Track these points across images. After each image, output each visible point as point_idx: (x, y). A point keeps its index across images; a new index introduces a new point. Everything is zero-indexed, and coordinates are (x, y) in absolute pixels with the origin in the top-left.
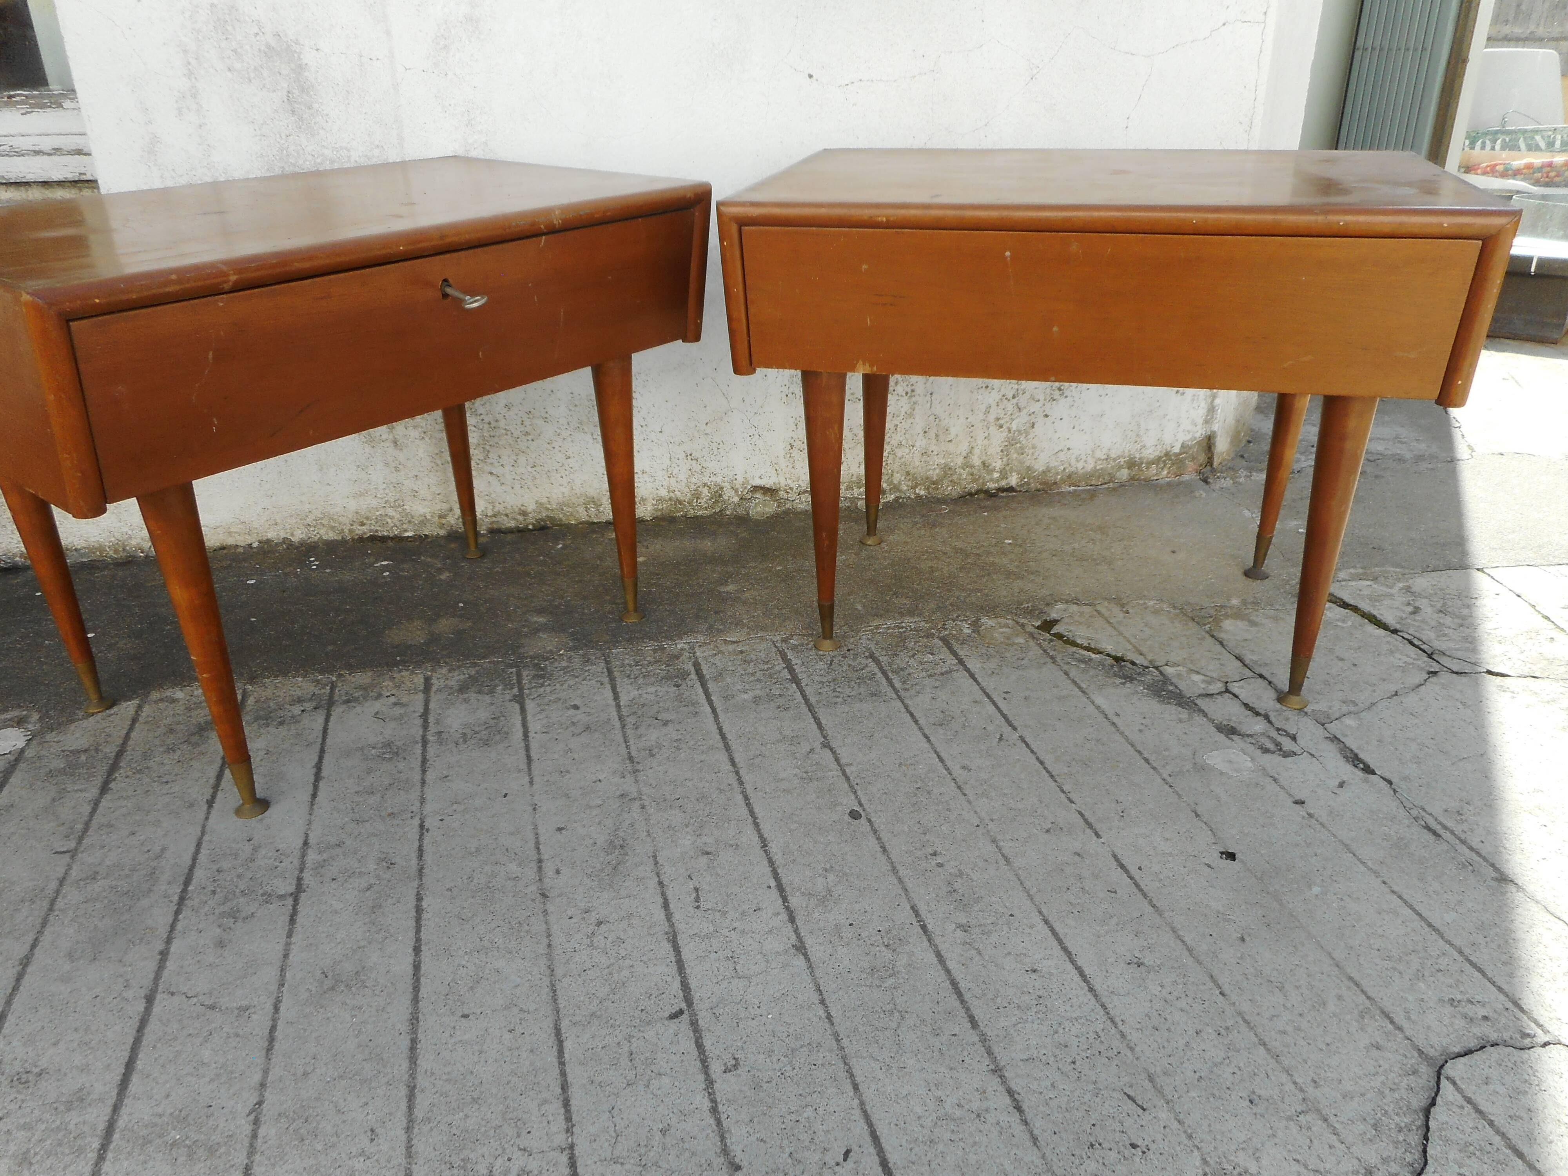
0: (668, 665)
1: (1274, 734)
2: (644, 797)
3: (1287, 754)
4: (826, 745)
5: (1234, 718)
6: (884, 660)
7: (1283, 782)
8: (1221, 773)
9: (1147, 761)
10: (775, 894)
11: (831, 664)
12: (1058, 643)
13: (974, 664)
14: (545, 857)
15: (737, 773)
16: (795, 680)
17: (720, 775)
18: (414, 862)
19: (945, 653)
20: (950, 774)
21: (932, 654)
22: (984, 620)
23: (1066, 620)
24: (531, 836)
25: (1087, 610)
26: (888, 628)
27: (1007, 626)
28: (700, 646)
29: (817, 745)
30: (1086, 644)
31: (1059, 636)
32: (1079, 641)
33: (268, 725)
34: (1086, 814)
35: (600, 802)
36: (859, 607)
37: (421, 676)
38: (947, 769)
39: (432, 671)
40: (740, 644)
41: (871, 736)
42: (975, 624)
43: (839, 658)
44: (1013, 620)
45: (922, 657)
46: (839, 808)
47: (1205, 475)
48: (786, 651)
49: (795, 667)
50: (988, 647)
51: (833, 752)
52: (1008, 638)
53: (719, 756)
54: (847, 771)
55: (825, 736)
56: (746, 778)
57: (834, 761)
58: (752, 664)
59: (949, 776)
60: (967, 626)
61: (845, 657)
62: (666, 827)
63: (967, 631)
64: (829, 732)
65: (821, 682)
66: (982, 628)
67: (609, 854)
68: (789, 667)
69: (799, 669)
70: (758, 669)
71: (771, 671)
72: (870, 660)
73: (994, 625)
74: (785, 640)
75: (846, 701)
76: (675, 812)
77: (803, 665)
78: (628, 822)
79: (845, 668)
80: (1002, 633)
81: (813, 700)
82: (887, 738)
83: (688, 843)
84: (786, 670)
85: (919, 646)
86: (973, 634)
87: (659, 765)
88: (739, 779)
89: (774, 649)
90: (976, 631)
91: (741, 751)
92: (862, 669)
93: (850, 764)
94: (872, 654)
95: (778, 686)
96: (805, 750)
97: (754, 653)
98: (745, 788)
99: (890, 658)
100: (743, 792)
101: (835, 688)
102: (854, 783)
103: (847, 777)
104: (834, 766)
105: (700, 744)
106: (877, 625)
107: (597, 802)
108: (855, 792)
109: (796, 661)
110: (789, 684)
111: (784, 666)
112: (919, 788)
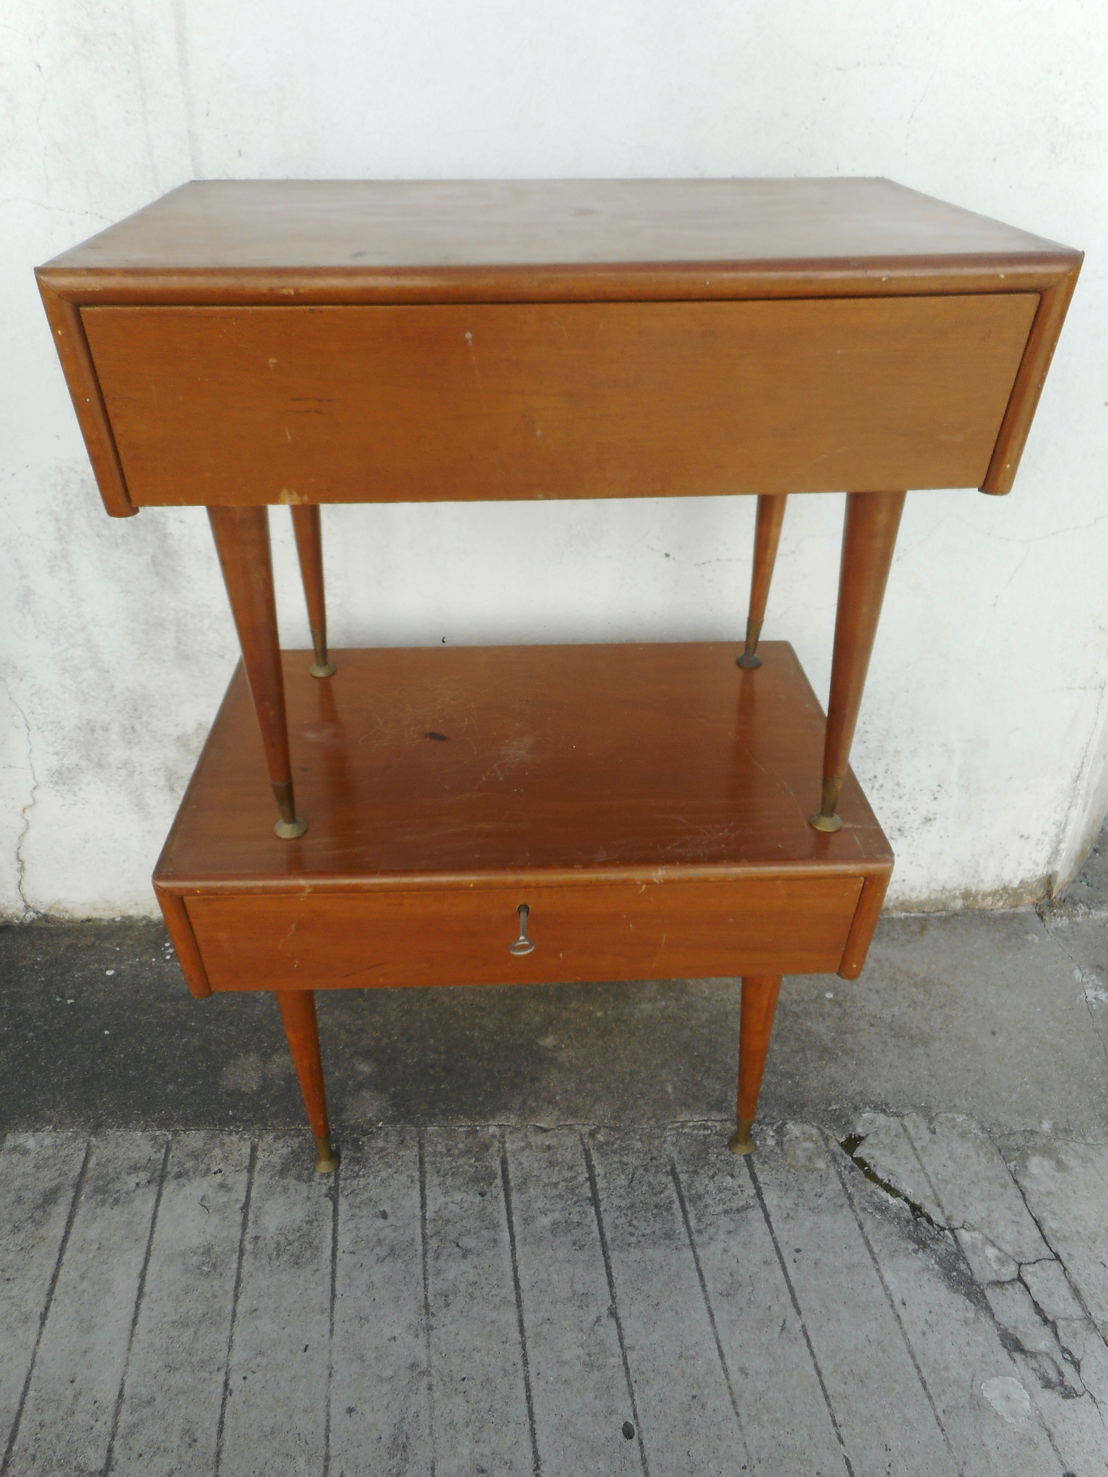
0: (477, 1160)
1: (1058, 1357)
2: (433, 1372)
3: (1069, 1394)
4: (613, 1314)
5: (1020, 1327)
6: (683, 1177)
7: (1058, 1441)
8: (997, 1416)
9: (924, 1383)
11: (631, 1182)
12: (859, 1173)
13: (771, 1199)
14: (332, 1453)
15: (524, 1345)
16: (595, 1201)
17: (507, 1346)
18: (214, 1440)
19: (744, 1179)
20: (727, 1378)
21: (732, 1176)
22: (790, 1126)
23: (871, 1139)
24: (323, 1417)
25: (894, 1122)
26: (694, 1127)
27: (810, 1139)
28: (511, 1132)
29: (604, 1311)
30: (886, 1181)
31: (861, 1163)
32: (880, 1175)
33: (104, 1202)
34: (853, 1463)
35: (391, 1373)
36: (670, 1089)
37: (248, 1144)
38: (725, 1370)
39: (260, 1137)
40: (549, 1133)
41: (658, 1304)
42: (780, 1132)
43: (641, 1171)
44: (819, 1129)
45: (722, 1180)
46: (614, 1418)
47: (1042, 910)
48: (592, 1151)
49: (598, 1179)
50: (788, 1171)
51: (619, 1326)
52: (810, 1159)
53: (510, 1316)
54: (628, 1358)
55: (613, 1298)
56: (531, 1355)
57: (617, 1341)
58: (557, 1168)
59: (725, 1381)
60: (772, 1133)
61: (646, 1170)
62: (448, 1422)
63: (771, 1142)
64: (618, 1291)
65: (620, 1207)
66: (786, 1139)
67: (392, 1456)
68: (592, 1179)
69: (601, 1184)
70: (561, 1178)
71: (574, 1183)
72: (670, 1178)
73: (798, 1135)
74: (592, 1134)
75: (640, 1242)
76: (459, 1399)
77: (605, 1177)
78: (414, 1409)
79: (645, 1188)
80: (805, 1150)
81: (609, 1236)
82: (672, 1310)
83: (466, 1452)
84: (588, 1184)
85: (721, 1161)
86: (776, 1148)
87: (452, 1322)
88: (524, 1356)
89: (581, 1148)
90: (779, 1143)
91: (531, 1309)
92: (661, 1192)
93: (632, 1348)
94: (673, 1169)
95: (578, 1209)
96: (592, 1318)
97: (560, 1151)
98: (528, 1372)
99: (690, 1177)
100: (526, 1379)
101: (632, 1220)
102: (633, 1379)
103: (627, 1369)
104: (617, 1349)
105: (493, 1293)
106: (683, 1121)
107: (388, 1372)
108: (632, 1395)
109: (599, 1170)
110: (588, 1206)
111: (587, 1175)
112: (694, 1397)
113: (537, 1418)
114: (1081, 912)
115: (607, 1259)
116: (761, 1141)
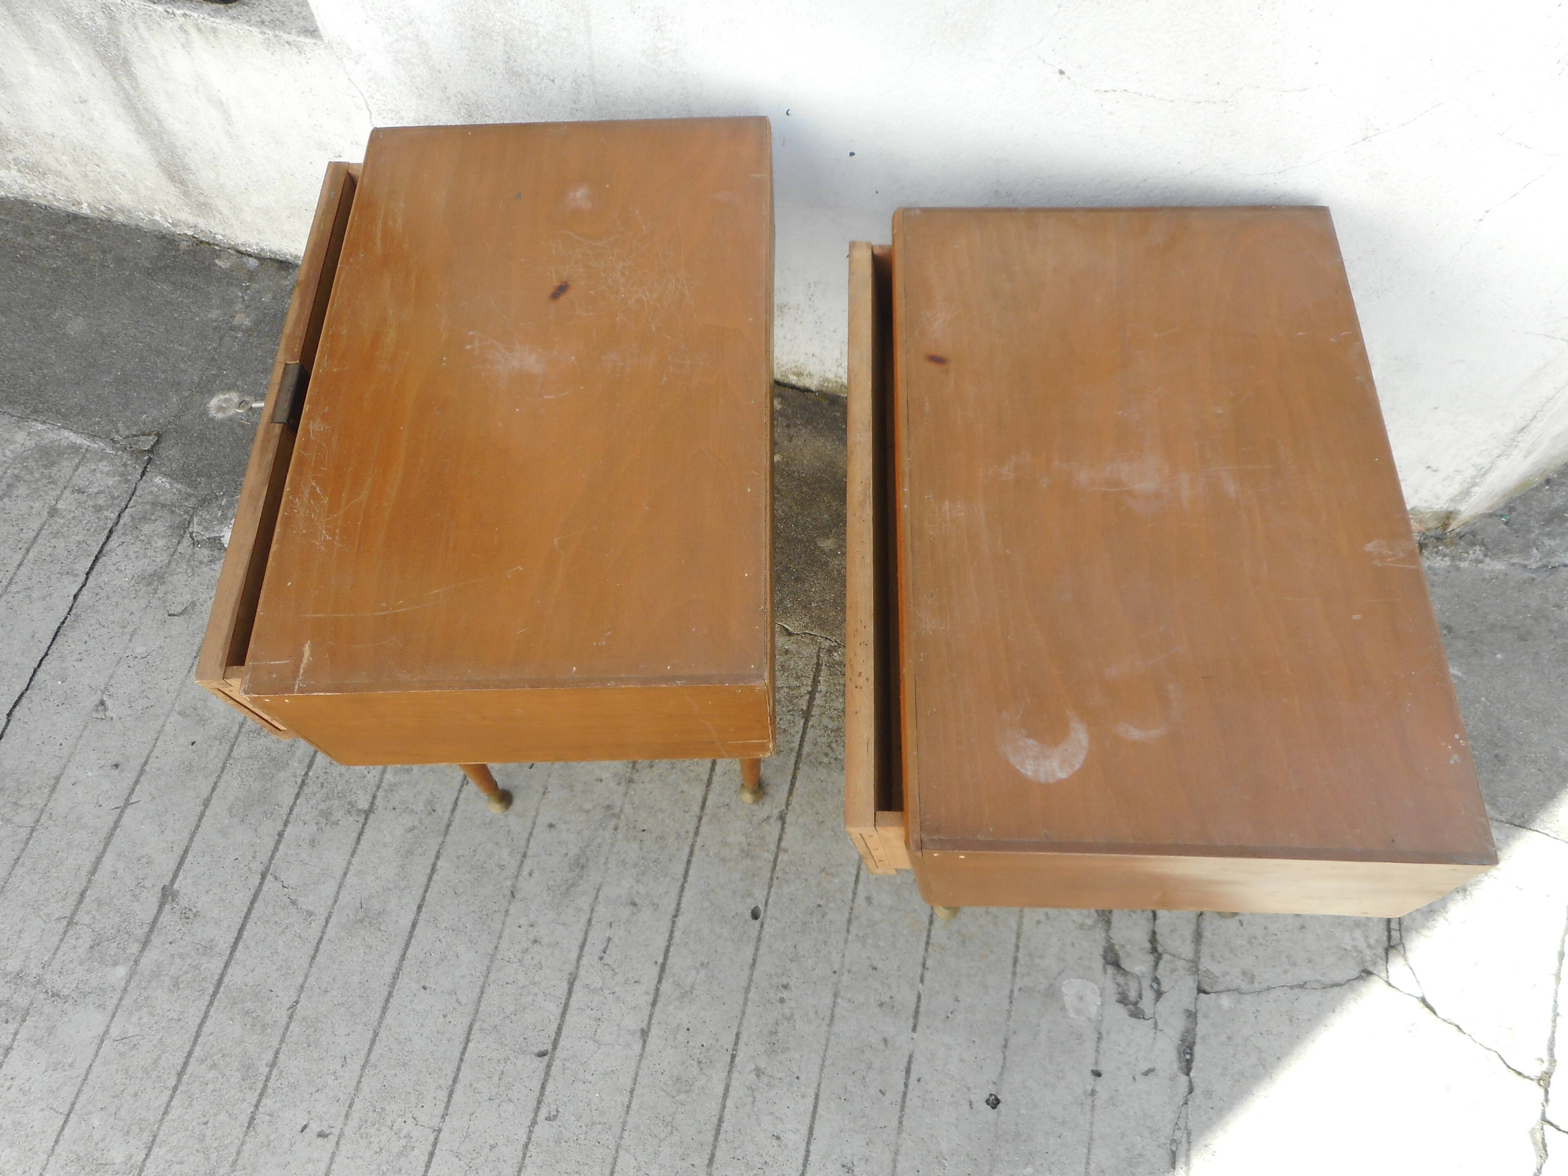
1: (1146, 983)
2: (622, 817)
3: (1137, 1014)
4: (782, 818)
5: (1128, 947)
7: (1104, 1045)
8: (1063, 1009)
9: (1016, 961)
10: (656, 971)
14: (530, 853)
15: (700, 819)
16: (807, 715)
17: (687, 815)
18: (447, 815)
20: (853, 901)
24: (529, 824)
29: (776, 813)
34: (923, 1000)
35: (591, 807)
38: (854, 893)
40: (792, 638)
41: (822, 822)
46: (749, 900)
47: (1426, 541)
48: (823, 667)
49: (817, 695)
51: (783, 829)
53: (698, 792)
54: (779, 857)
55: (788, 805)
56: (703, 829)
57: (777, 840)
58: (786, 674)
59: (850, 902)
62: (621, 859)
64: (794, 800)
65: (827, 727)
67: (572, 870)
68: (812, 694)
69: (819, 700)
70: (786, 685)
71: (796, 692)
74: (830, 651)
75: (830, 763)
76: (635, 845)
77: (825, 696)
78: (599, 841)
81: (806, 750)
82: (832, 831)
83: (627, 886)
84: (807, 697)
87: (650, 782)
88: (698, 828)
89: (815, 660)
91: (717, 792)
93: (786, 851)
95: (789, 717)
96: (763, 815)
97: (796, 658)
98: (696, 841)
100: (692, 846)
101: (832, 742)
102: (776, 875)
103: (775, 866)
104: (773, 847)
105: (692, 768)
107: (588, 806)
108: (770, 887)
109: (822, 687)
110: (799, 718)
111: (810, 689)
112: (819, 906)
113: (689, 879)
114: (1472, 556)
115: (796, 768)
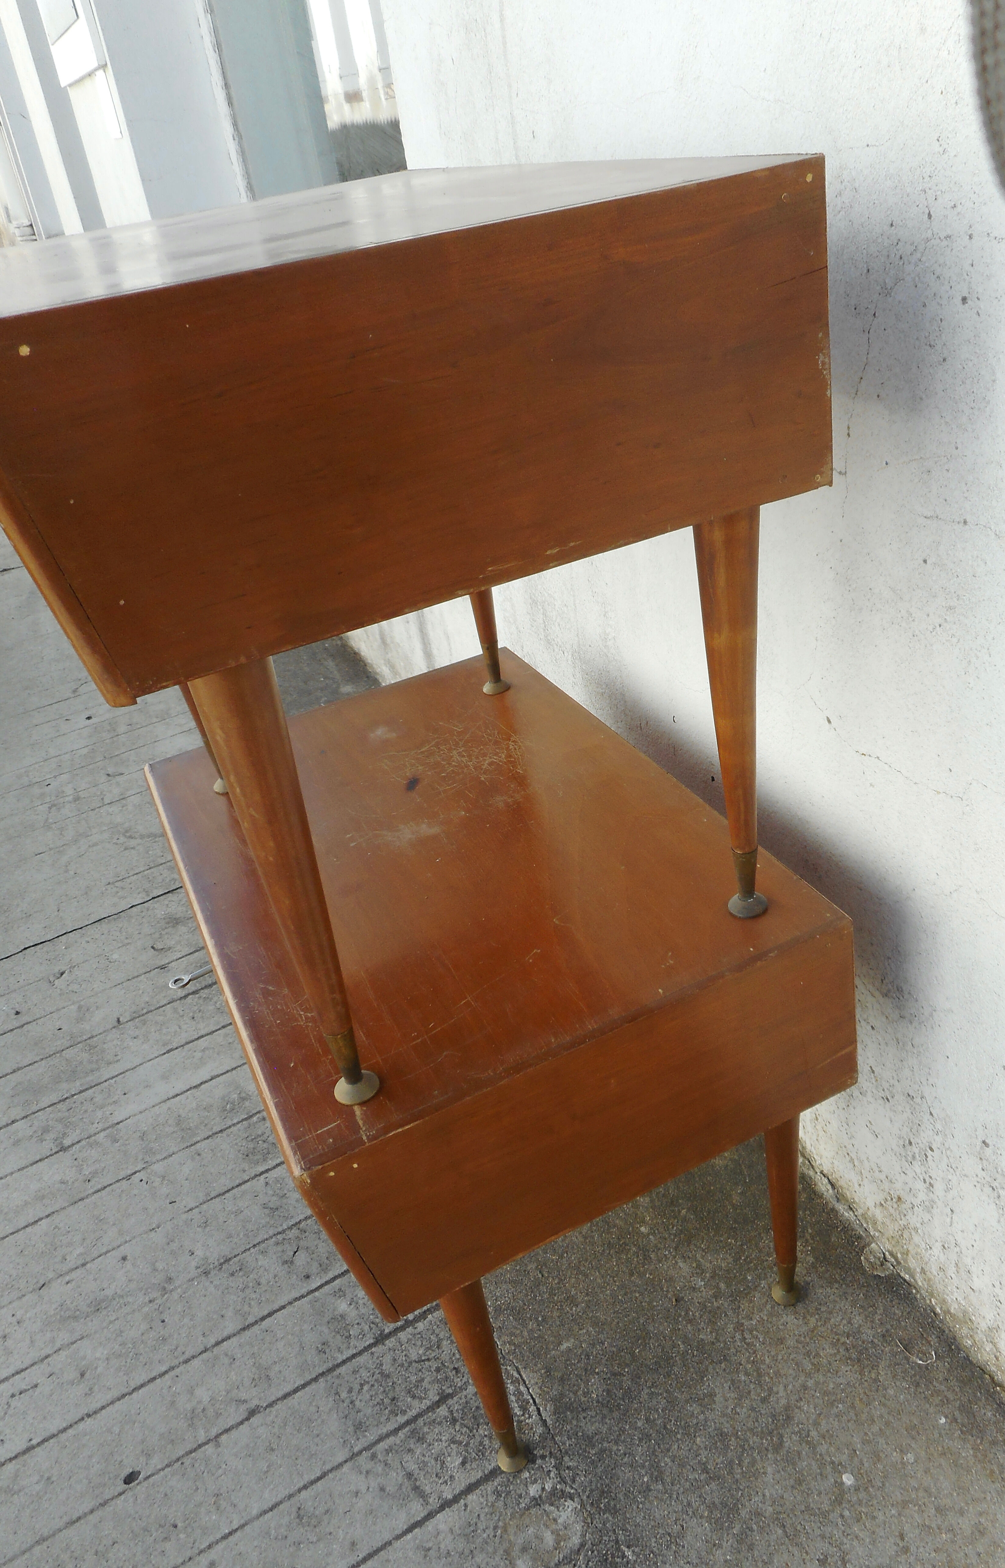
2: (166, 1296)
4: (252, 1413)
6: (442, 1411)
10: (24, 1446)
11: (416, 1362)
13: (444, 1521)
14: (89, 1266)
15: (206, 1350)
16: (381, 1339)
17: (201, 1338)
18: (91, 1191)
19: (464, 1478)
20: (201, 1552)
21: (463, 1463)
22: (571, 1505)
24: (117, 1244)
27: (559, 1539)
29: (253, 1403)
35: (160, 1268)
36: (565, 1346)
38: (210, 1547)
41: (273, 1450)
42: (556, 1497)
43: (434, 1365)
44: (582, 1545)
45: (454, 1453)
46: (143, 1459)
49: (410, 1330)
50: (495, 1528)
51: (242, 1423)
52: (524, 1550)
53: (230, 1327)
54: (207, 1447)
55: (270, 1405)
56: (195, 1362)
57: (223, 1429)
59: (197, 1552)
60: (548, 1487)
61: (438, 1370)
62: (122, 1329)
63: (534, 1490)
64: (279, 1406)
65: (382, 1365)
66: (547, 1507)
67: (89, 1306)
68: (409, 1324)
72: (437, 1398)
73: (560, 1521)
75: (343, 1401)
76: (144, 1327)
77: (414, 1335)
78: (130, 1299)
79: (413, 1378)
80: (541, 1539)
81: (343, 1370)
82: (268, 1467)
83: (98, 1355)
84: (401, 1324)
85: (481, 1443)
86: (527, 1500)
87: (215, 1287)
88: (193, 1357)
90: (537, 1502)
91: (242, 1341)
92: (414, 1397)
93: (218, 1445)
94: (451, 1396)
95: (366, 1328)
96: (243, 1396)
98: (178, 1367)
99: (445, 1418)
100: (172, 1368)
101: (368, 1382)
102: (185, 1460)
103: (195, 1450)
104: (214, 1432)
105: (253, 1303)
106: (523, 1380)
107: (160, 1266)
108: (168, 1466)
109: (420, 1326)
110: (373, 1336)
112: (176, 1526)
113: (135, 1395)
115: (315, 1379)
116: (530, 1477)
